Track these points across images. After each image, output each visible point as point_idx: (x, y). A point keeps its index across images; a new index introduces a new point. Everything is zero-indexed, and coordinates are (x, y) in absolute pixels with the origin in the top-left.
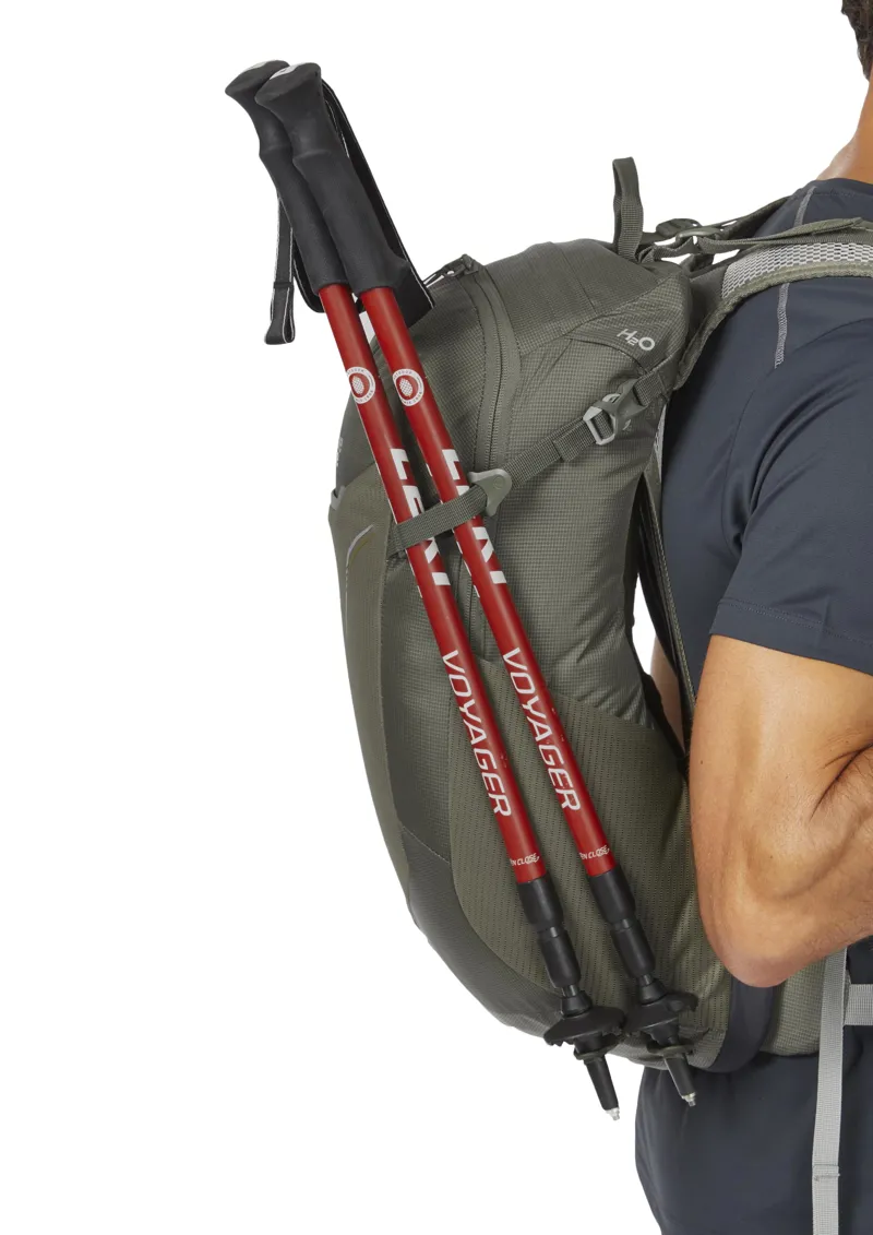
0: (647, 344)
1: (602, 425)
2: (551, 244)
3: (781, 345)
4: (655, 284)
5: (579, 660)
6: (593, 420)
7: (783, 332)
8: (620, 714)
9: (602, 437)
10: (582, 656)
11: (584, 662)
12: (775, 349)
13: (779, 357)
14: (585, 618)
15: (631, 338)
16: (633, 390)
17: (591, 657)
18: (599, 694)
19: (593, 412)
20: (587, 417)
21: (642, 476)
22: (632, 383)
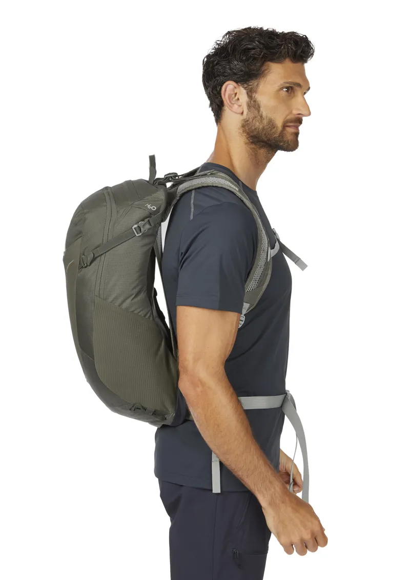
0: (154, 208)
1: (138, 230)
2: (130, 180)
3: (192, 213)
4: (157, 191)
5: (132, 300)
6: (135, 228)
7: (192, 210)
8: (145, 316)
9: (138, 234)
10: (133, 298)
11: (133, 301)
12: (190, 215)
13: (192, 217)
14: (134, 288)
15: (149, 206)
16: (149, 220)
17: (136, 300)
18: (138, 310)
19: (136, 226)
20: (133, 228)
21: (153, 248)
22: (148, 219)
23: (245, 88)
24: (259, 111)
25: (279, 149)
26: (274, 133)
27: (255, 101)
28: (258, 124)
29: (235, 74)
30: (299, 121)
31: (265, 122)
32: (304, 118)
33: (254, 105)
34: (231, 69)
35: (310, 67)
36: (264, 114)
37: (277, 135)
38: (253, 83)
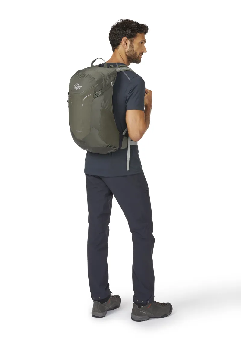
7: (128, 78)
13: (130, 80)
23: (129, 40)
24: (133, 49)
25: (132, 62)
26: (136, 57)
27: (132, 45)
28: (132, 53)
29: (127, 35)
30: (142, 54)
31: (134, 52)
32: (144, 53)
33: (131, 46)
34: (126, 33)
35: (147, 36)
36: (134, 50)
37: (137, 58)
38: (132, 39)
